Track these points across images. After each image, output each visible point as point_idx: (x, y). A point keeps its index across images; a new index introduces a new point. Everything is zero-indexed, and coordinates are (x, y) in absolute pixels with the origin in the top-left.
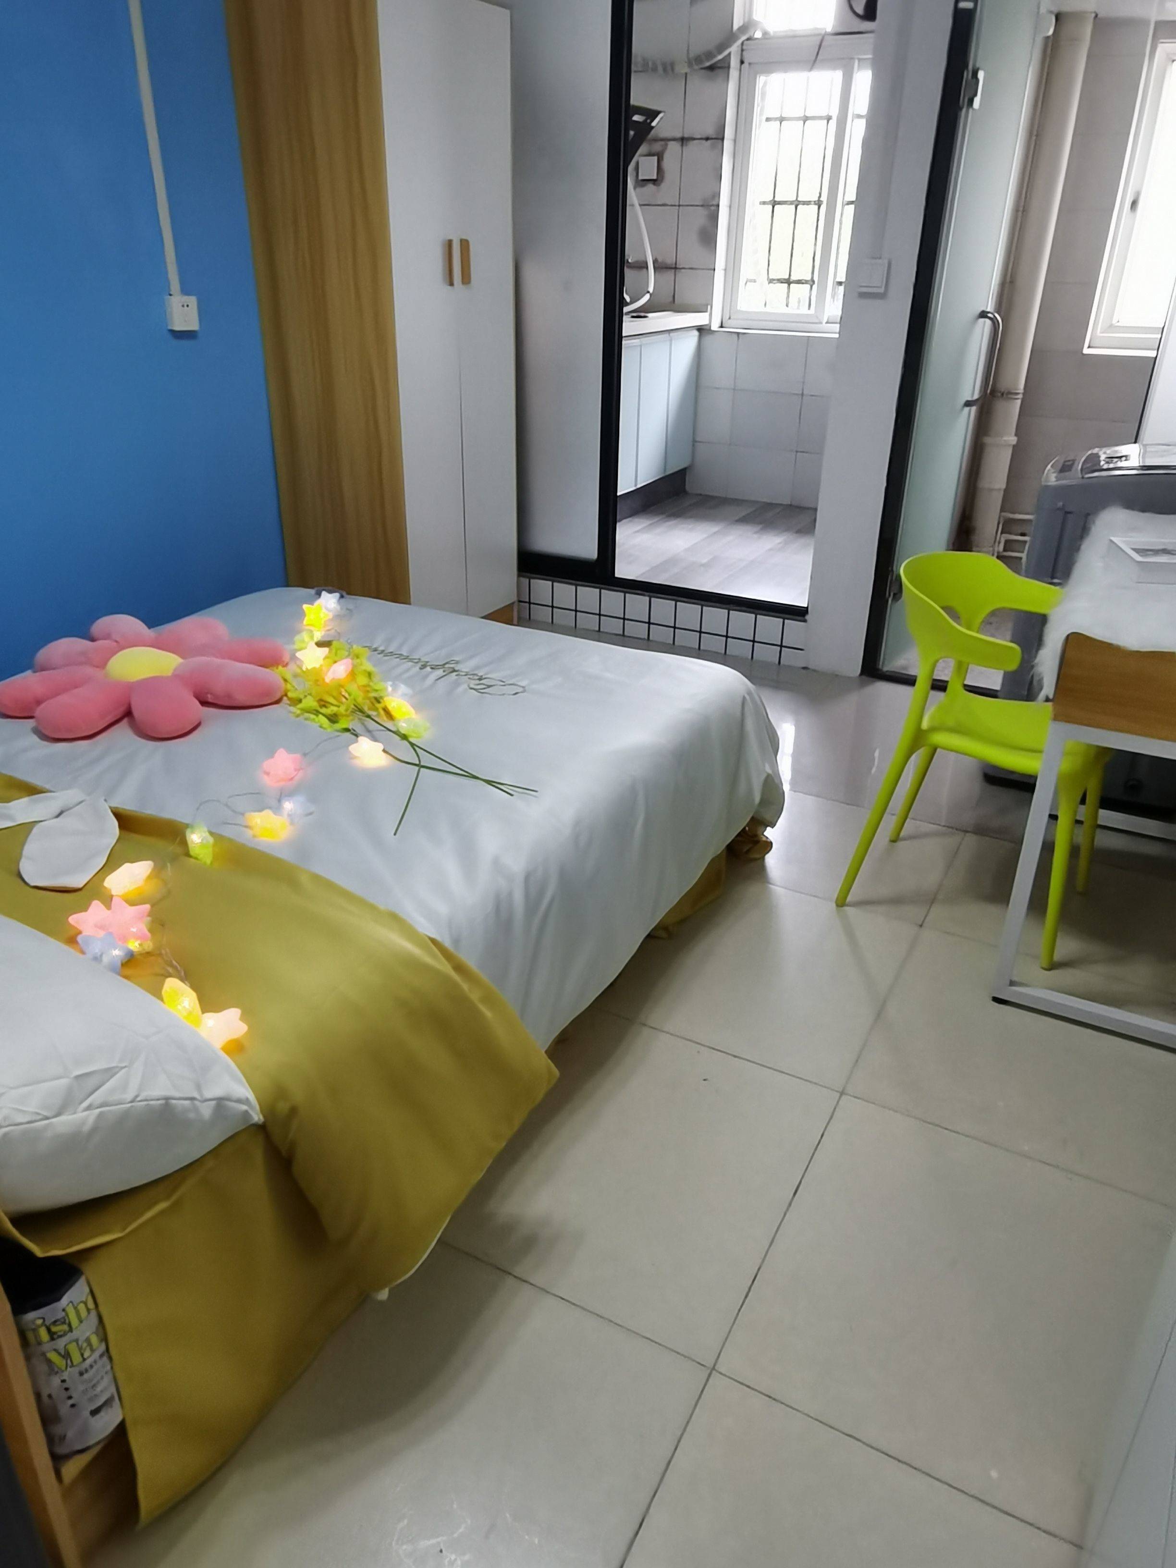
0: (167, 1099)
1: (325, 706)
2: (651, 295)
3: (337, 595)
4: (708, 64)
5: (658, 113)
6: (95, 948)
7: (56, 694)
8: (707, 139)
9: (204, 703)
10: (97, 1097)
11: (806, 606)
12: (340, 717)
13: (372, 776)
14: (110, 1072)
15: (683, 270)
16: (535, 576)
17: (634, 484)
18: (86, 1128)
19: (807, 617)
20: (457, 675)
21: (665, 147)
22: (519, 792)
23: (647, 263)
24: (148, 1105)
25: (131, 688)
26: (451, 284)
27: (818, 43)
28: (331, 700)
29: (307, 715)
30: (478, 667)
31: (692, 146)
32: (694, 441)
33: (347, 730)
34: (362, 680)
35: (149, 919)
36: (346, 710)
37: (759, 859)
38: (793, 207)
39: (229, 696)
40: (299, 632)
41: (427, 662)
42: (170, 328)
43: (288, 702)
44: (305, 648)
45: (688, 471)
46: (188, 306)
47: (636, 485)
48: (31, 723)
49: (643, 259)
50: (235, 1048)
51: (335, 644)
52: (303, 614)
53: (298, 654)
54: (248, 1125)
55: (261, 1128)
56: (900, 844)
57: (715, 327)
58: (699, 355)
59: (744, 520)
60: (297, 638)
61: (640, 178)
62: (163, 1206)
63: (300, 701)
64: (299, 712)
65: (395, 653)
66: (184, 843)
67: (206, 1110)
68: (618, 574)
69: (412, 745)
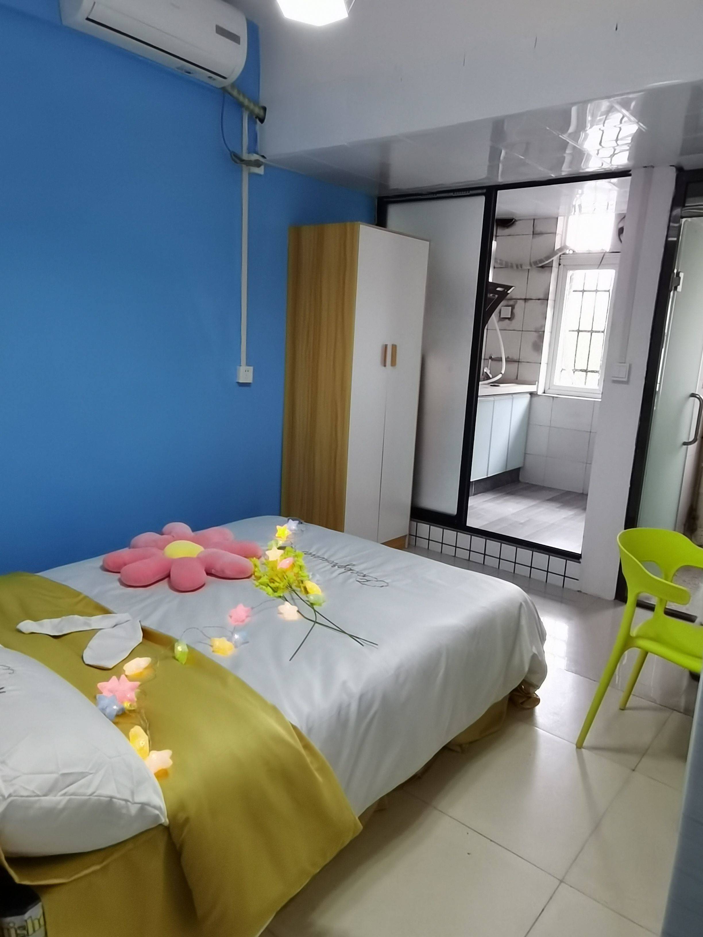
0: (112, 797)
1: (274, 583)
2: (503, 375)
3: (297, 522)
4: (540, 265)
5: (512, 287)
6: (104, 703)
7: (135, 561)
8: (539, 299)
9: (209, 574)
10: (72, 789)
11: (580, 553)
12: (279, 589)
13: (288, 624)
14: (83, 775)
15: (523, 363)
16: (420, 521)
17: (486, 475)
18: (61, 806)
19: (581, 560)
20: (351, 573)
21: (516, 303)
22: (367, 644)
23: (501, 358)
24: (99, 799)
25: (172, 562)
26: (385, 366)
27: (602, 256)
28: (278, 580)
29: (261, 586)
30: (365, 569)
31: (530, 303)
32: (525, 454)
33: (280, 597)
34: (296, 570)
35: (138, 690)
36: (283, 586)
37: (529, 709)
38: (590, 333)
39: (223, 571)
40: (271, 539)
41: (337, 563)
42: (237, 381)
43: (255, 578)
44: (271, 549)
45: (521, 470)
46: (248, 371)
47: (487, 475)
48: (118, 576)
49: (500, 356)
50: (162, 775)
51: (287, 548)
52: (276, 531)
53: (267, 552)
54: (158, 824)
55: (166, 829)
56: (626, 712)
57: (540, 392)
58: (530, 407)
59: (552, 500)
60: (269, 543)
61: (502, 316)
62: (97, 867)
63: (260, 577)
64: (257, 584)
65: (320, 557)
66: (173, 649)
67: (134, 810)
68: (468, 524)
69: (315, 611)
